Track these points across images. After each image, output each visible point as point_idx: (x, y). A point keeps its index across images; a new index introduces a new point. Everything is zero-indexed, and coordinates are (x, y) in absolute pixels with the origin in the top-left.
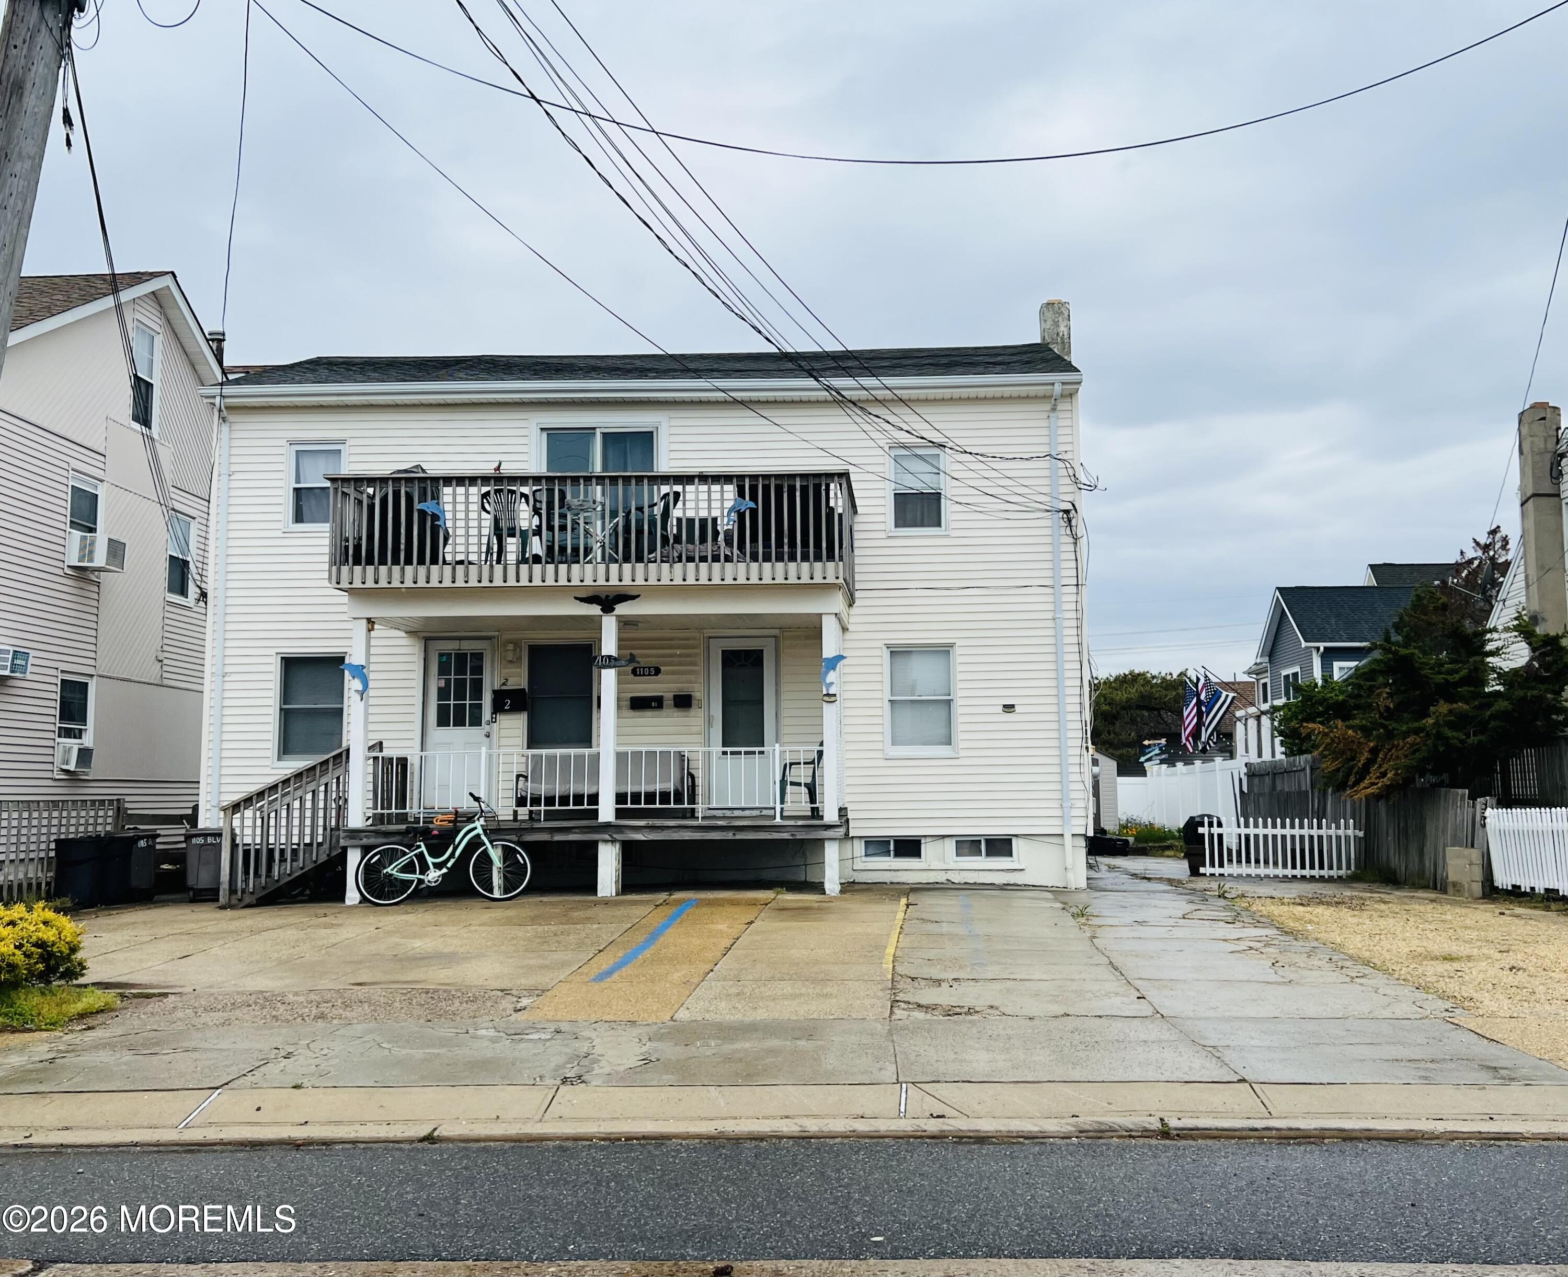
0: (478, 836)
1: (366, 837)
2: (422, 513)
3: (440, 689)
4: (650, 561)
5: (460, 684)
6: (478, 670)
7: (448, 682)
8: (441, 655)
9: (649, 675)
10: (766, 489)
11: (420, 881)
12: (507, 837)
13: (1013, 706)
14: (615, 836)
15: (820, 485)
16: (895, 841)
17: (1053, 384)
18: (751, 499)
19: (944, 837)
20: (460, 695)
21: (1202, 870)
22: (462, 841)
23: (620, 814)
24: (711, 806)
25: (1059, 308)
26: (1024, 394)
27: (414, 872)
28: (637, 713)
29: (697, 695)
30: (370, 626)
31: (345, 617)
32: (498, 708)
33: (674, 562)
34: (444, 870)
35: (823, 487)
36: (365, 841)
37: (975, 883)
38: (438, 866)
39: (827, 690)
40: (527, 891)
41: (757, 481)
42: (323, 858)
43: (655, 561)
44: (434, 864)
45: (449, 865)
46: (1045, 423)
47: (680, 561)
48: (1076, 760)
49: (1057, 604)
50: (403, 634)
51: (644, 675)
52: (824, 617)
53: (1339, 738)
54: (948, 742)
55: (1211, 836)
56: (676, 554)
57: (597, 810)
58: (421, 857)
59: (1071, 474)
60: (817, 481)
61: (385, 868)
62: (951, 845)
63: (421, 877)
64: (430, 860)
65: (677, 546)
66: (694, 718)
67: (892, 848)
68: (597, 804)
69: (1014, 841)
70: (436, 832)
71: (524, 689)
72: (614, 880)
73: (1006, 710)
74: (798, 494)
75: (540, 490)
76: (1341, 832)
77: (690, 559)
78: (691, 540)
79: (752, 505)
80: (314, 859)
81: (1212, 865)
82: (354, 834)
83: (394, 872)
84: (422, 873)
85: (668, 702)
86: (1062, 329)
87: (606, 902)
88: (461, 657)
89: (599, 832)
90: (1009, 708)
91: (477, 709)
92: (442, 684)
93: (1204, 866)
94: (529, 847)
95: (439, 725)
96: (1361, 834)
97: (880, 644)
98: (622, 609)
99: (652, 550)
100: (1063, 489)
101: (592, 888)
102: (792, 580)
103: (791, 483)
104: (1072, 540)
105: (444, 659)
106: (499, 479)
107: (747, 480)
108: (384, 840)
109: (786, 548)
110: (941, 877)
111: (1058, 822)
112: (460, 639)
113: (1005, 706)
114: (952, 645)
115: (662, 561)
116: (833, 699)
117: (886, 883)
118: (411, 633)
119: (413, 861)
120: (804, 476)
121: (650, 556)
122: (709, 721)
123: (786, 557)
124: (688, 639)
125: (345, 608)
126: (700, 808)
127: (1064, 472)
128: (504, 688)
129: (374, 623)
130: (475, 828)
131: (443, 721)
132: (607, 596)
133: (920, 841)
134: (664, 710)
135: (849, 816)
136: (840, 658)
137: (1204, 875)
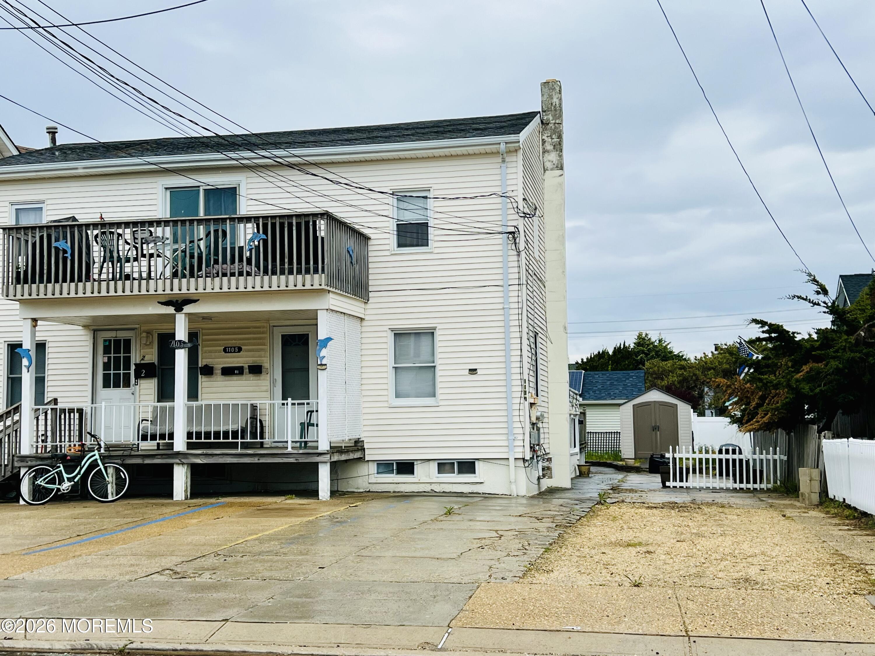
0: (96, 460)
1: (30, 461)
2: (57, 249)
3: (104, 364)
4: (198, 277)
5: (117, 360)
6: (128, 350)
7: (109, 358)
8: (105, 341)
9: (234, 352)
10: (274, 225)
11: (58, 490)
12: (116, 461)
13: (476, 370)
14: (183, 460)
15: (309, 222)
16: (397, 463)
17: (500, 144)
18: (264, 233)
19: (429, 460)
20: (117, 367)
21: (668, 484)
22: (86, 463)
23: (190, 446)
24: (274, 440)
25: (553, 86)
26: (483, 152)
27: (55, 484)
28: (227, 378)
29: (266, 365)
30: (34, 324)
31: (17, 318)
32: (138, 376)
33: (214, 277)
34: (73, 483)
35: (311, 223)
36: (29, 463)
37: (450, 492)
38: (69, 480)
39: (321, 361)
40: (124, 497)
41: (268, 220)
42: (8, 474)
43: (202, 277)
44: (67, 478)
45: (76, 480)
46: (498, 171)
47: (218, 276)
48: (517, 407)
49: (506, 297)
50: (81, 328)
51: (231, 352)
52: (318, 311)
53: (738, 389)
54: (434, 395)
55: (674, 459)
56: (215, 271)
57: (173, 443)
58: (60, 474)
59: (515, 207)
60: (307, 219)
61: (37, 481)
62: (434, 466)
63: (59, 487)
64: (65, 476)
65: (216, 266)
66: (263, 381)
67: (395, 468)
68: (173, 440)
69: (477, 463)
70: (69, 458)
71: (154, 363)
72: (184, 489)
73: (471, 372)
74: (294, 228)
75: (137, 231)
76: (770, 457)
77: (224, 275)
78: (224, 262)
79: (264, 237)
80: (3, 475)
81: (675, 480)
82: (23, 458)
83: (42, 484)
84: (59, 484)
85: (246, 370)
86: (555, 100)
87: (179, 503)
88: (117, 342)
89: (173, 458)
90: (473, 371)
91: (127, 377)
92: (106, 360)
93: (669, 481)
94: (127, 467)
95: (104, 387)
96: (785, 458)
97: (386, 328)
98: (188, 309)
99: (200, 269)
100: (510, 217)
101: (170, 495)
102: (291, 287)
103: (290, 221)
104: (516, 253)
105: (107, 343)
106: (103, 225)
107: (261, 220)
108: (39, 463)
109: (286, 266)
110: (427, 488)
111: (505, 450)
112: (117, 330)
113: (470, 370)
114: (435, 328)
115: (207, 277)
116: (324, 367)
117: (390, 492)
118: (85, 327)
119: (55, 477)
120: (298, 216)
121: (199, 273)
122: (273, 382)
123: (286, 272)
124: (259, 327)
125: (18, 312)
126: (267, 440)
127: (510, 206)
128: (142, 362)
129: (37, 321)
130: (94, 455)
131: (106, 385)
132: (177, 301)
133: (414, 463)
134: (244, 375)
135: (365, 447)
136: (329, 339)
137: (669, 487)
